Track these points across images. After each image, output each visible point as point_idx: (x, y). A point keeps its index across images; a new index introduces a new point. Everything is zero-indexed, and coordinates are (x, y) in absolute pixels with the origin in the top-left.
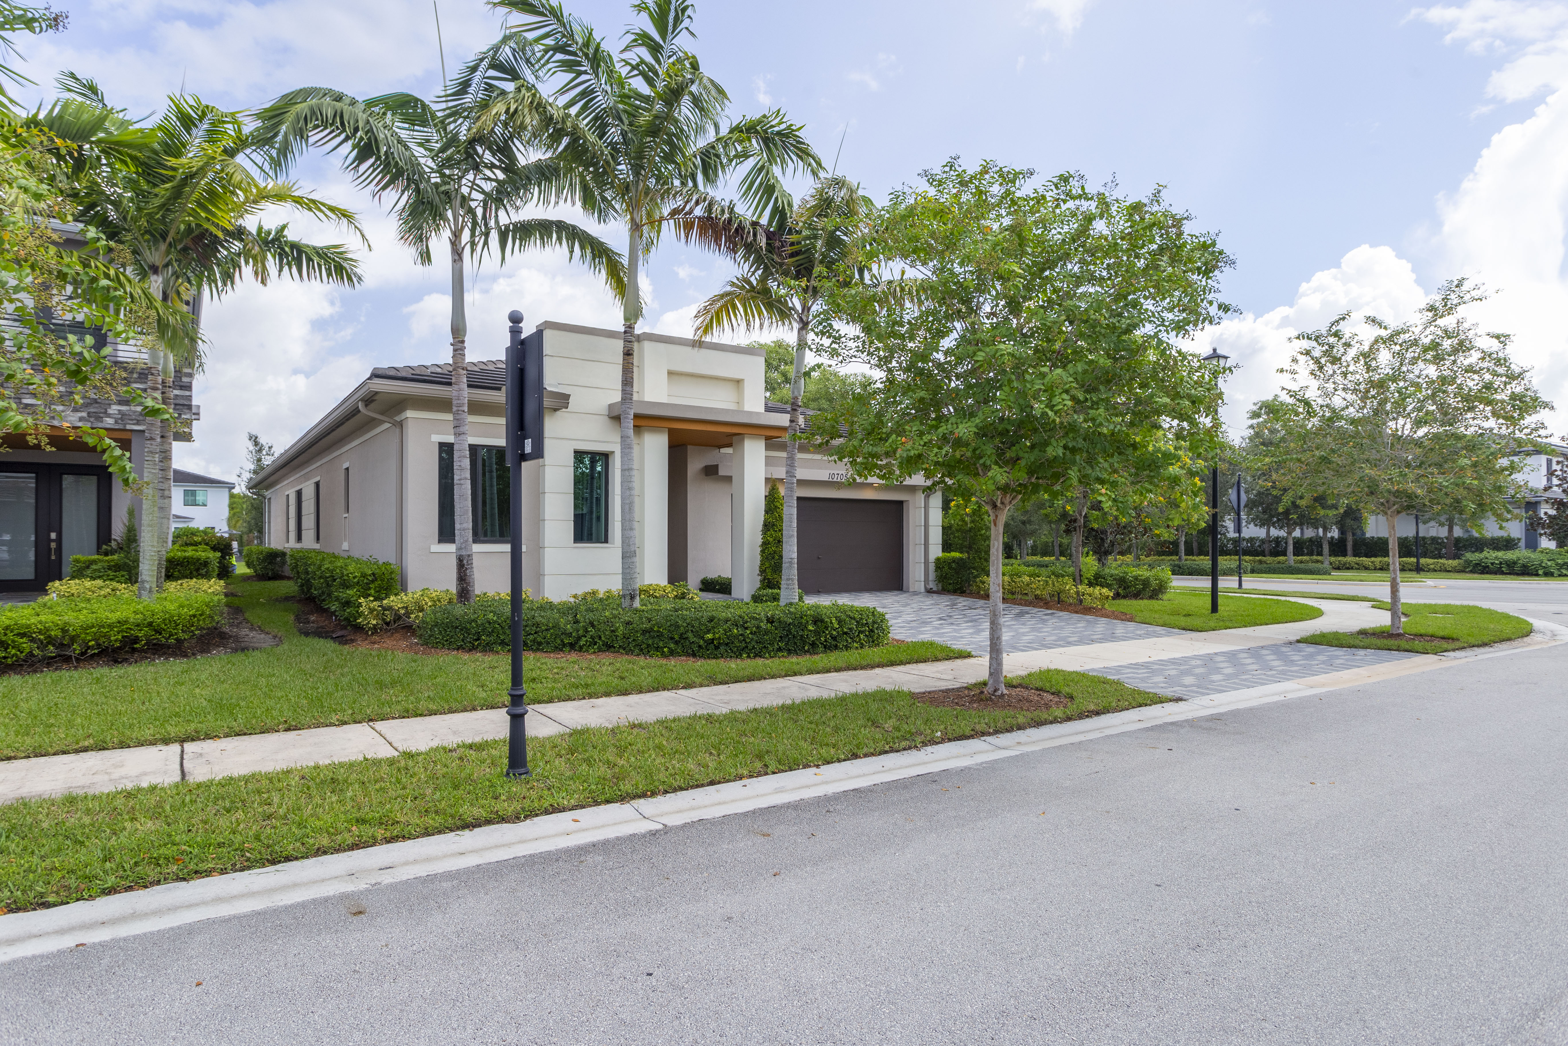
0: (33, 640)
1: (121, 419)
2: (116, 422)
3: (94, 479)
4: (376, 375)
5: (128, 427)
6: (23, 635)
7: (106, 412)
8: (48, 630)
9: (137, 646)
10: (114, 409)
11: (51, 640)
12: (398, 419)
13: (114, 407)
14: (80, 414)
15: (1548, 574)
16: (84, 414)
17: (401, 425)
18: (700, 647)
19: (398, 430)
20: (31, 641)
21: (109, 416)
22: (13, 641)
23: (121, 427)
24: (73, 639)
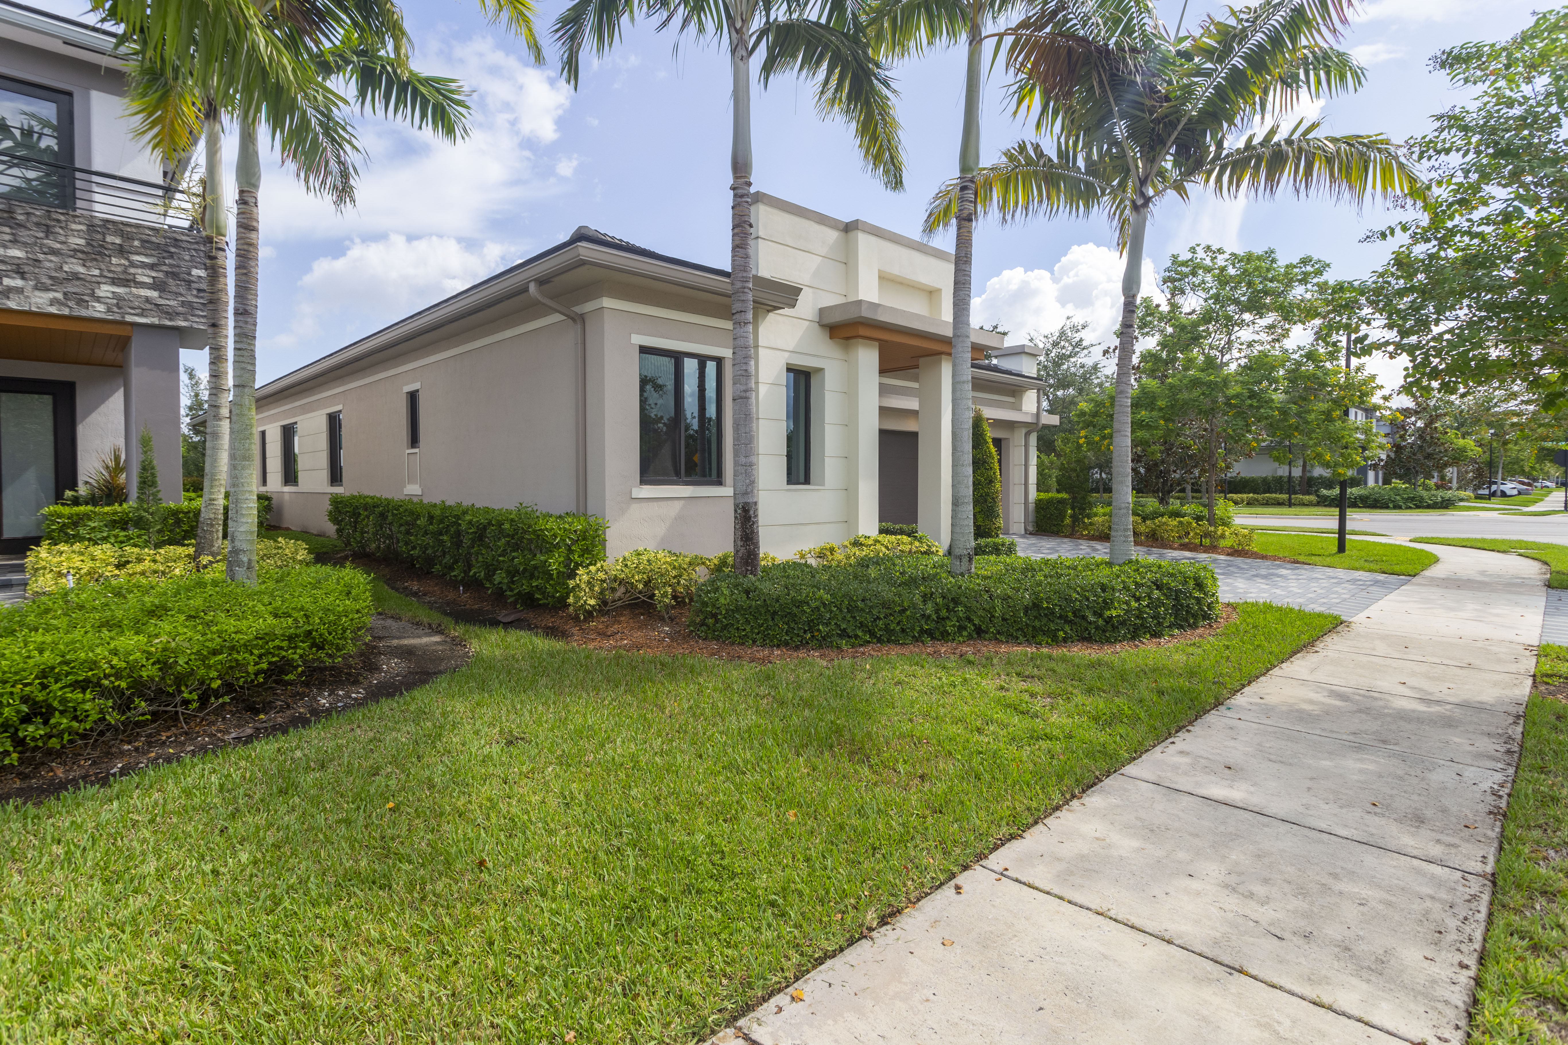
0: (105, 693)
1: (118, 306)
2: (109, 310)
3: (48, 399)
4: (582, 236)
5: (129, 318)
6: (83, 685)
7: (93, 295)
8: (132, 667)
9: (290, 677)
10: (105, 290)
11: (139, 687)
12: (578, 309)
13: (105, 287)
14: (51, 295)
15: (1397, 507)
16: (59, 296)
17: (580, 320)
18: (1097, 628)
19: (579, 327)
20: (102, 695)
21: (98, 299)
22: (63, 700)
23: (118, 317)
24: (180, 680)
